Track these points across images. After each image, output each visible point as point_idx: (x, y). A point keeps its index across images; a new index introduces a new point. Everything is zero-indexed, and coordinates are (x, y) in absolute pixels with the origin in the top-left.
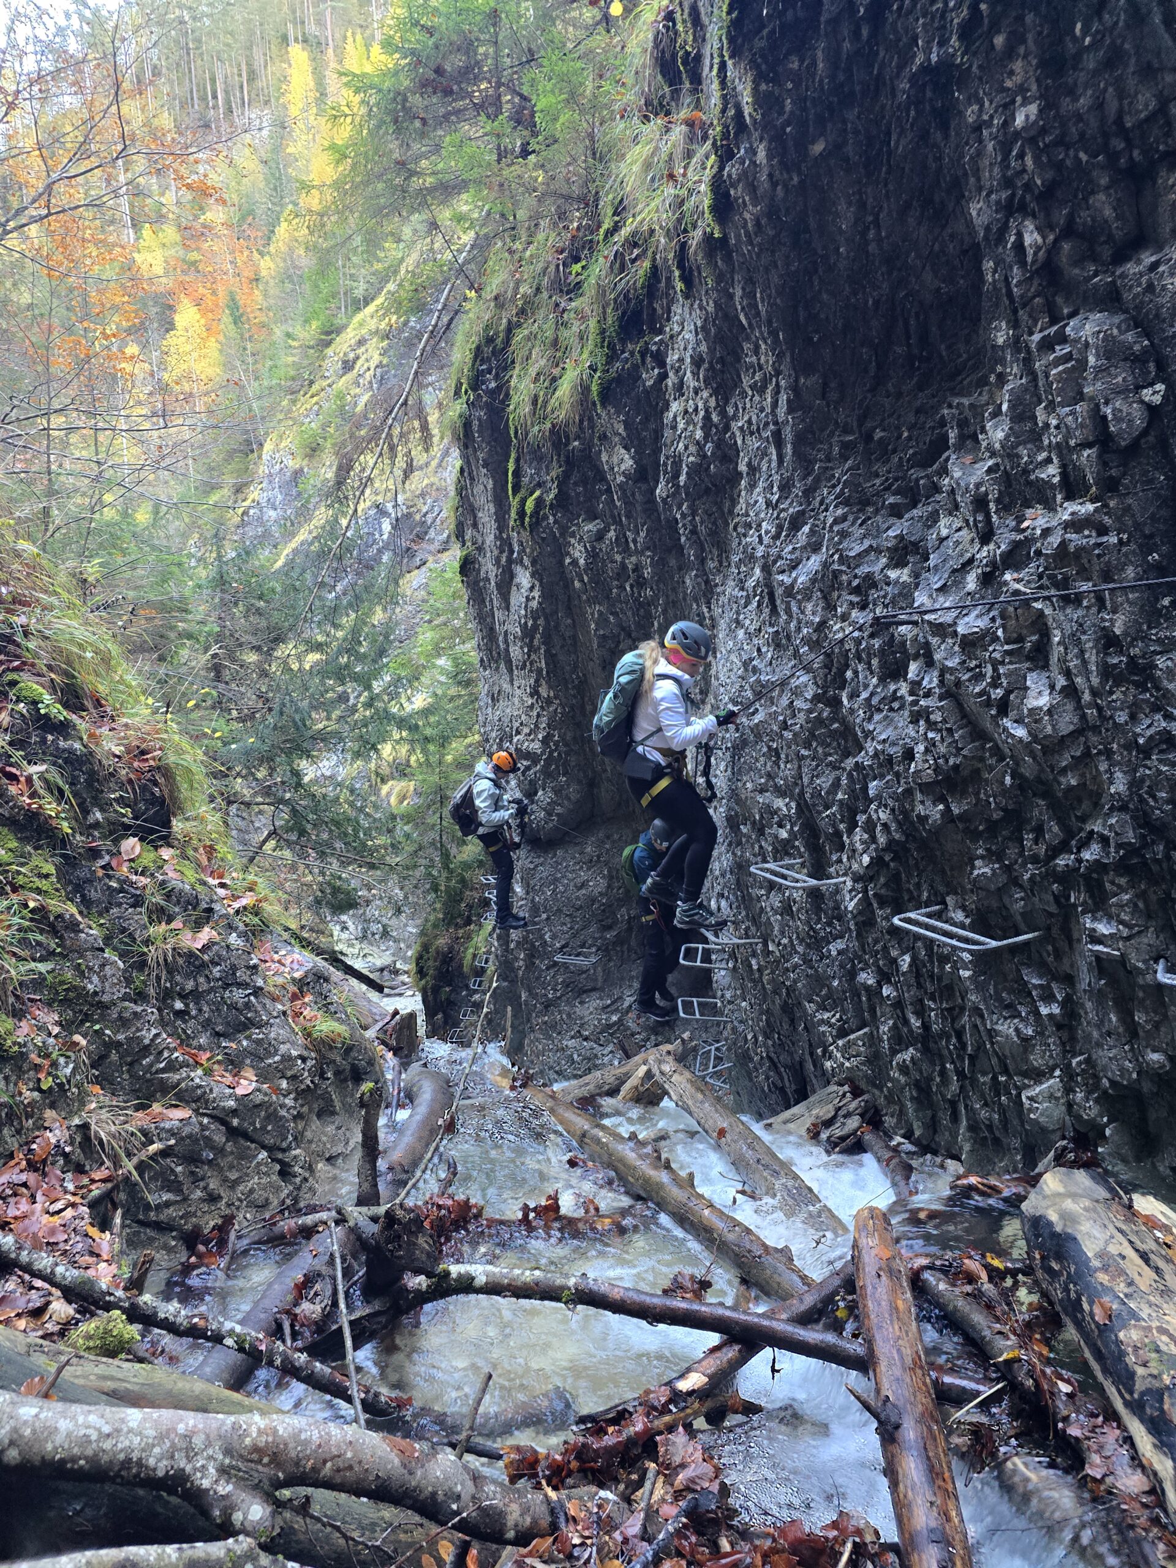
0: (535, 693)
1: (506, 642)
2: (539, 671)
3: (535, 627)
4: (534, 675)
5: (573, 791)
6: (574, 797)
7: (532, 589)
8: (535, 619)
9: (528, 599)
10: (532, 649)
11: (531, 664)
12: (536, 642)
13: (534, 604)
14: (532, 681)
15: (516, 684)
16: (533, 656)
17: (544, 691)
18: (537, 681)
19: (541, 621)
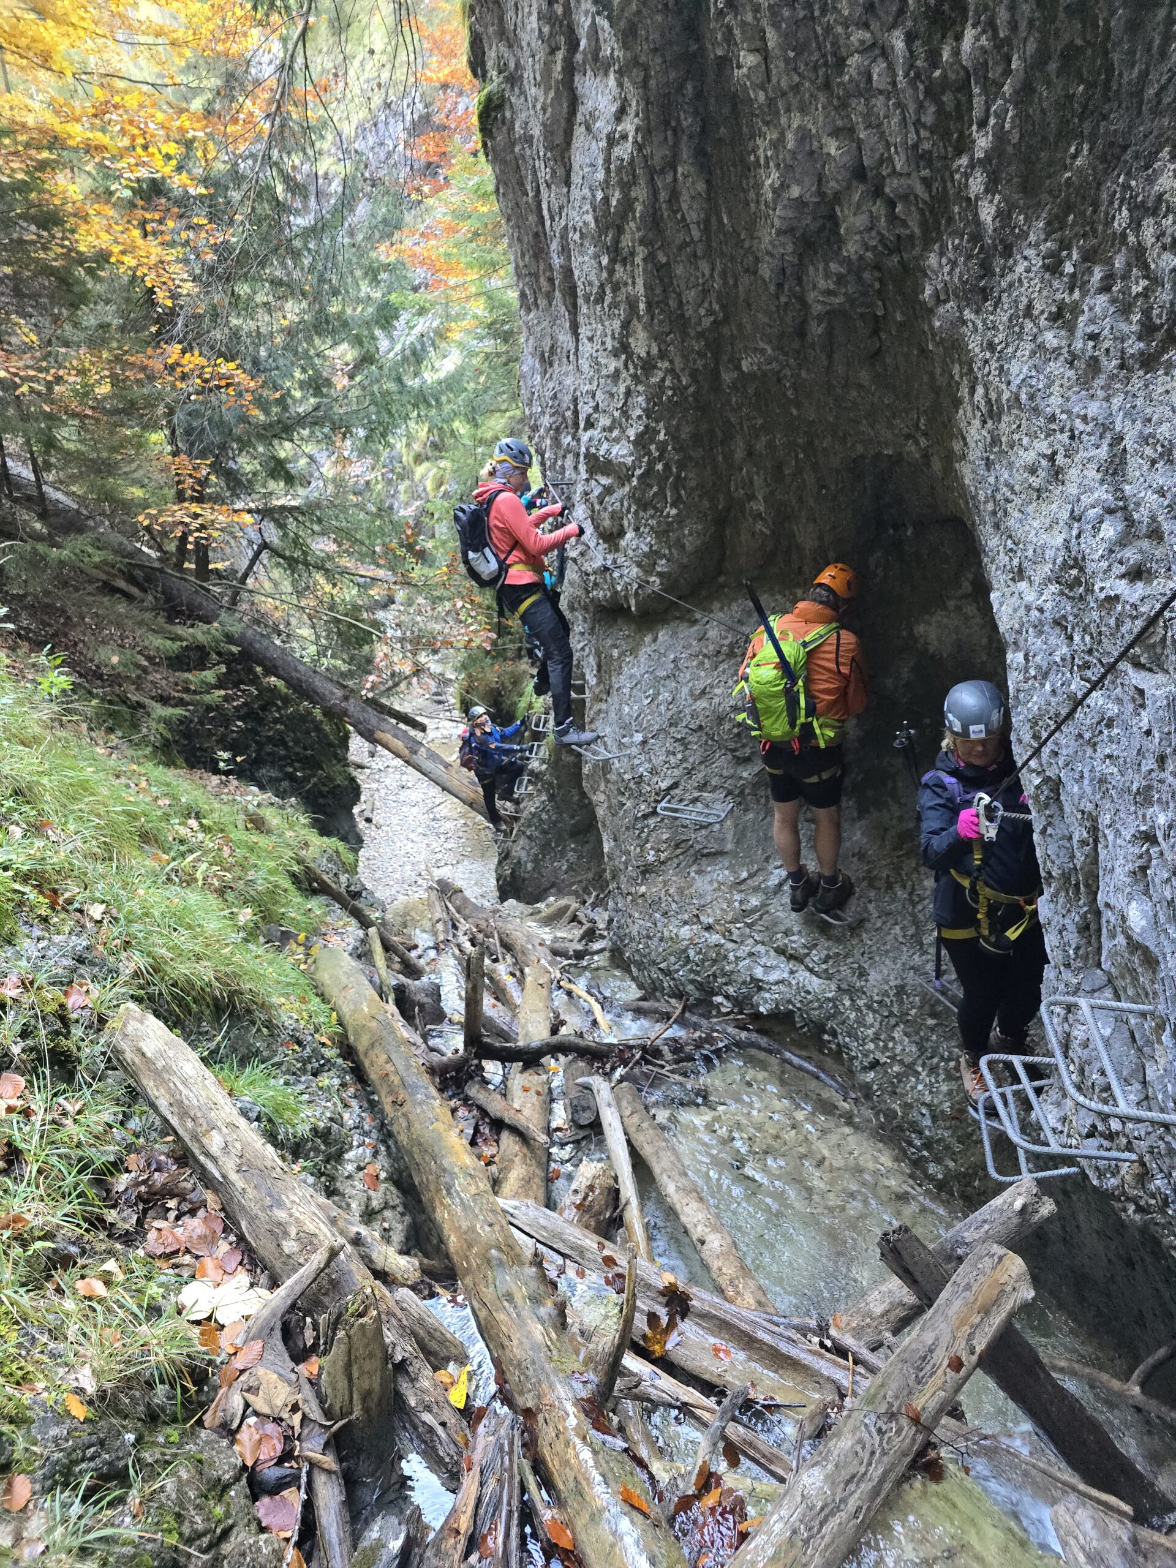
0: (623, 348)
1: (565, 250)
2: (632, 304)
3: (627, 204)
4: (622, 311)
5: (691, 535)
6: (690, 543)
7: (620, 115)
8: (626, 187)
9: (611, 141)
10: (617, 255)
11: (616, 289)
12: (626, 241)
13: (624, 151)
14: (617, 324)
15: (585, 332)
16: (620, 272)
17: (641, 344)
18: (626, 325)
19: (640, 192)
